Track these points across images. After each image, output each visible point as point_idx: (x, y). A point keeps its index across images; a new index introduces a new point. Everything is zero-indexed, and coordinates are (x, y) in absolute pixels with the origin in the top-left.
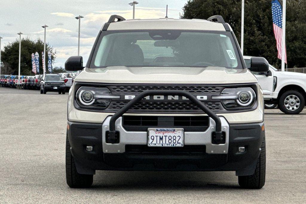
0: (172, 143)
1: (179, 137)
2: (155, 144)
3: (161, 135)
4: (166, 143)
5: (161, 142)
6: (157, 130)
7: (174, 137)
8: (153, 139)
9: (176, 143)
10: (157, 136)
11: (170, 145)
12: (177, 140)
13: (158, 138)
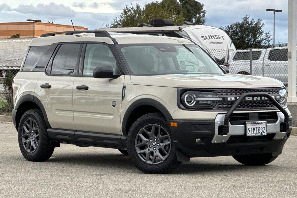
0: (261, 132)
1: (264, 128)
2: (251, 134)
3: (254, 127)
4: (257, 133)
5: (254, 132)
6: (252, 124)
7: (262, 128)
8: (250, 130)
9: (263, 132)
10: (251, 128)
11: (260, 135)
12: (263, 130)
13: (252, 129)
